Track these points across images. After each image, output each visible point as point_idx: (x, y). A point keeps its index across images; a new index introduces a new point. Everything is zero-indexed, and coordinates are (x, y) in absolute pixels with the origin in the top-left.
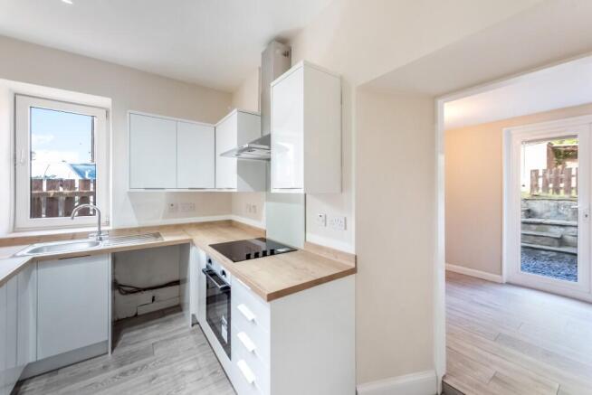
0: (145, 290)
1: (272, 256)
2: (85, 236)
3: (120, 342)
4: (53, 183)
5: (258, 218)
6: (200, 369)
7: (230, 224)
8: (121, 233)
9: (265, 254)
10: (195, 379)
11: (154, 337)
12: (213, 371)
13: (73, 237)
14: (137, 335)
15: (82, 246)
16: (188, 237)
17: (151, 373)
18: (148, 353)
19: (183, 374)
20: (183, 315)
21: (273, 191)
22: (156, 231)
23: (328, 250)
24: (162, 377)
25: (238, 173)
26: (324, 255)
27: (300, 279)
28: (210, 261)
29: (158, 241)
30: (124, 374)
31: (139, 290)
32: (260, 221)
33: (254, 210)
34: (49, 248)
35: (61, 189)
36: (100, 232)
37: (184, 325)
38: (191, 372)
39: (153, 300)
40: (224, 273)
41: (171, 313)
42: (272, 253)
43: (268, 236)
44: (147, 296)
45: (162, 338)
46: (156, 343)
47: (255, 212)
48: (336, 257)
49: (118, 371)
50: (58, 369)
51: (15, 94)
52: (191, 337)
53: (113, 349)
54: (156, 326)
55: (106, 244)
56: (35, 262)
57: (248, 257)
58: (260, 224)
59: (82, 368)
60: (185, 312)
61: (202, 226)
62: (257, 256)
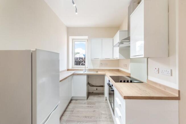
0: (95, 86)
1: (130, 83)
2: (82, 70)
3: (88, 98)
4: (80, 58)
5: (128, 69)
6: (106, 114)
7: (118, 71)
8: (90, 70)
9: (128, 82)
10: (105, 117)
11: (96, 100)
12: (110, 117)
13: (81, 70)
14: (92, 98)
15: (82, 72)
16: (104, 73)
17: (94, 110)
18: (94, 103)
19: (102, 114)
20: (104, 96)
21: (131, 57)
22: (97, 70)
23: (160, 85)
24: (96, 112)
25: (119, 52)
26: (158, 87)
27: (141, 94)
28: (109, 81)
29: (97, 73)
30: (88, 107)
31: (93, 86)
32: (128, 70)
33: (126, 66)
34: (77, 72)
35: (81, 60)
36: (85, 69)
37: (104, 99)
38: (103, 114)
39: (97, 90)
40: (112, 85)
41: (101, 95)
42: (131, 82)
43: (131, 76)
44: (95, 88)
45: (98, 101)
46: (96, 102)
47: (127, 66)
48: (165, 90)
49: (87, 105)
50: (77, 100)
51: (73, 39)
52: (105, 103)
53: (87, 99)
54: (97, 97)
55: (87, 72)
56: (73, 74)
57: (121, 82)
58: (128, 71)
59: (81, 101)
60: (104, 95)
61: (109, 70)
62: (124, 82)
